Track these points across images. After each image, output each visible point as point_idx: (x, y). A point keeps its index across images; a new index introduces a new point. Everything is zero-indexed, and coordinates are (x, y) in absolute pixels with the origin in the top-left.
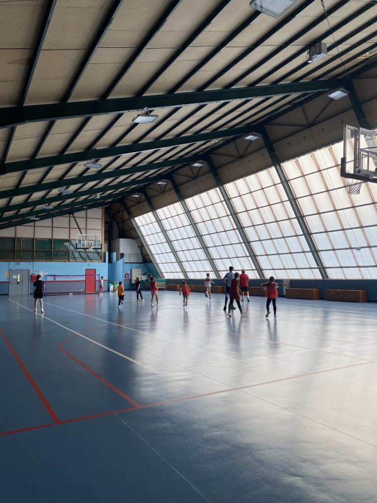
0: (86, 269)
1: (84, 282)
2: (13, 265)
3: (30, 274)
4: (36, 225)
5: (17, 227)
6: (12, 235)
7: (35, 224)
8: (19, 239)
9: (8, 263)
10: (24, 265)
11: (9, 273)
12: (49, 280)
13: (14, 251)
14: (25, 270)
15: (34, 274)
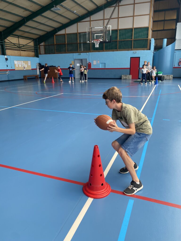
0: (131, 58)
1: (129, 70)
2: (76, 56)
3: (87, 63)
4: (91, 20)
5: (78, 23)
6: (75, 32)
8: (80, 33)
9: (73, 54)
10: (83, 56)
11: (74, 62)
12: (100, 67)
13: (77, 44)
14: (84, 59)
15: (90, 63)
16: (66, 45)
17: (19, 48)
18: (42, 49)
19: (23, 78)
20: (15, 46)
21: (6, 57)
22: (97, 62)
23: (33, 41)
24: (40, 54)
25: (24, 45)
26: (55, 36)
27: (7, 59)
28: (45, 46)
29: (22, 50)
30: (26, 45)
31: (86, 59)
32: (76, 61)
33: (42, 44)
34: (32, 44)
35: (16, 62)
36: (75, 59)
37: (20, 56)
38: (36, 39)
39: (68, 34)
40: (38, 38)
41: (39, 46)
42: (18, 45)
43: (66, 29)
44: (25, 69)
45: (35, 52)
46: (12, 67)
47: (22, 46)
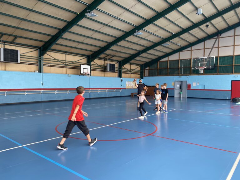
0: (232, 81)
1: (230, 92)
2: (176, 78)
3: (187, 84)
5: (180, 52)
6: (177, 58)
7: (191, 49)
8: (181, 60)
9: (173, 76)
10: (183, 78)
11: (175, 83)
12: (200, 89)
13: (179, 69)
14: (184, 81)
15: (189, 84)
16: (168, 69)
17: (130, 72)
18: (147, 72)
19: (130, 95)
20: (128, 70)
21: (121, 79)
22: (197, 84)
23: (140, 66)
24: (145, 76)
25: (133, 70)
26: (159, 63)
27: (122, 80)
28: (149, 70)
29: (132, 74)
30: (135, 70)
31: (186, 81)
32: (176, 82)
33: (147, 68)
34: (139, 69)
35: (127, 83)
36: (176, 81)
37: (130, 78)
38: (143, 65)
39: (171, 61)
40: (144, 64)
41: (144, 70)
42: (130, 70)
43: (169, 57)
44: (132, 88)
45: (140, 75)
46: (124, 86)
47: (132, 70)
